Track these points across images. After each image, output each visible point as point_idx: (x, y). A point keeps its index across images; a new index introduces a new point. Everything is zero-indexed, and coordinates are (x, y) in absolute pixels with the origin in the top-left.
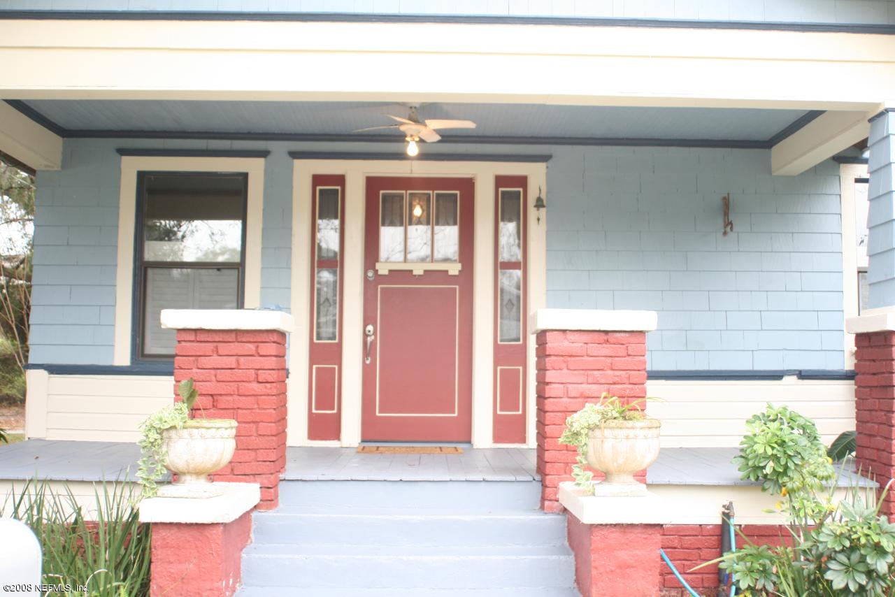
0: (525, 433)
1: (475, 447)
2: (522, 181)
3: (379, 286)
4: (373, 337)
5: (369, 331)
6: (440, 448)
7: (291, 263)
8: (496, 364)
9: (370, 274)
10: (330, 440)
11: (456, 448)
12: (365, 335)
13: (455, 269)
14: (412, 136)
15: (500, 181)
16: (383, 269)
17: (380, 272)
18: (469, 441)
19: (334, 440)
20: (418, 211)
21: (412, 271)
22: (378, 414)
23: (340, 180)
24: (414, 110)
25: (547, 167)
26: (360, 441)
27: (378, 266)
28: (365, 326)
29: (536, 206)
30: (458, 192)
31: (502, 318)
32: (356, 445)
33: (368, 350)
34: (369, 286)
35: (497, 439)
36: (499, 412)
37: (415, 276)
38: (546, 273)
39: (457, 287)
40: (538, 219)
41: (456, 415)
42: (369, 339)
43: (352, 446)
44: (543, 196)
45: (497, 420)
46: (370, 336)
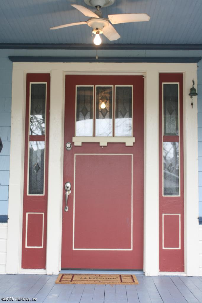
0: (183, 264)
1: (146, 275)
2: (179, 77)
3: (75, 154)
4: (70, 192)
5: (68, 188)
6: (120, 276)
7: (10, 138)
8: (161, 211)
9: (68, 145)
10: (38, 268)
11: (132, 276)
12: (65, 190)
13: (130, 142)
14: (97, 29)
15: (163, 77)
16: (77, 142)
17: (76, 144)
18: (141, 269)
19: (41, 268)
20: (103, 106)
21: (99, 143)
22: (74, 249)
23: (46, 77)
24: (98, 8)
25: (198, 66)
26: (60, 270)
27: (74, 140)
28: (65, 183)
29: (189, 95)
30: (132, 86)
31: (165, 178)
32: (57, 273)
33: (66, 202)
34: (67, 154)
35: (162, 268)
36: (164, 248)
37: (102, 146)
38: (198, 144)
39: (132, 155)
40: (192, 104)
41: (132, 250)
42: (68, 193)
43: (54, 274)
44: (195, 87)
45: (163, 254)
46: (68, 191)
